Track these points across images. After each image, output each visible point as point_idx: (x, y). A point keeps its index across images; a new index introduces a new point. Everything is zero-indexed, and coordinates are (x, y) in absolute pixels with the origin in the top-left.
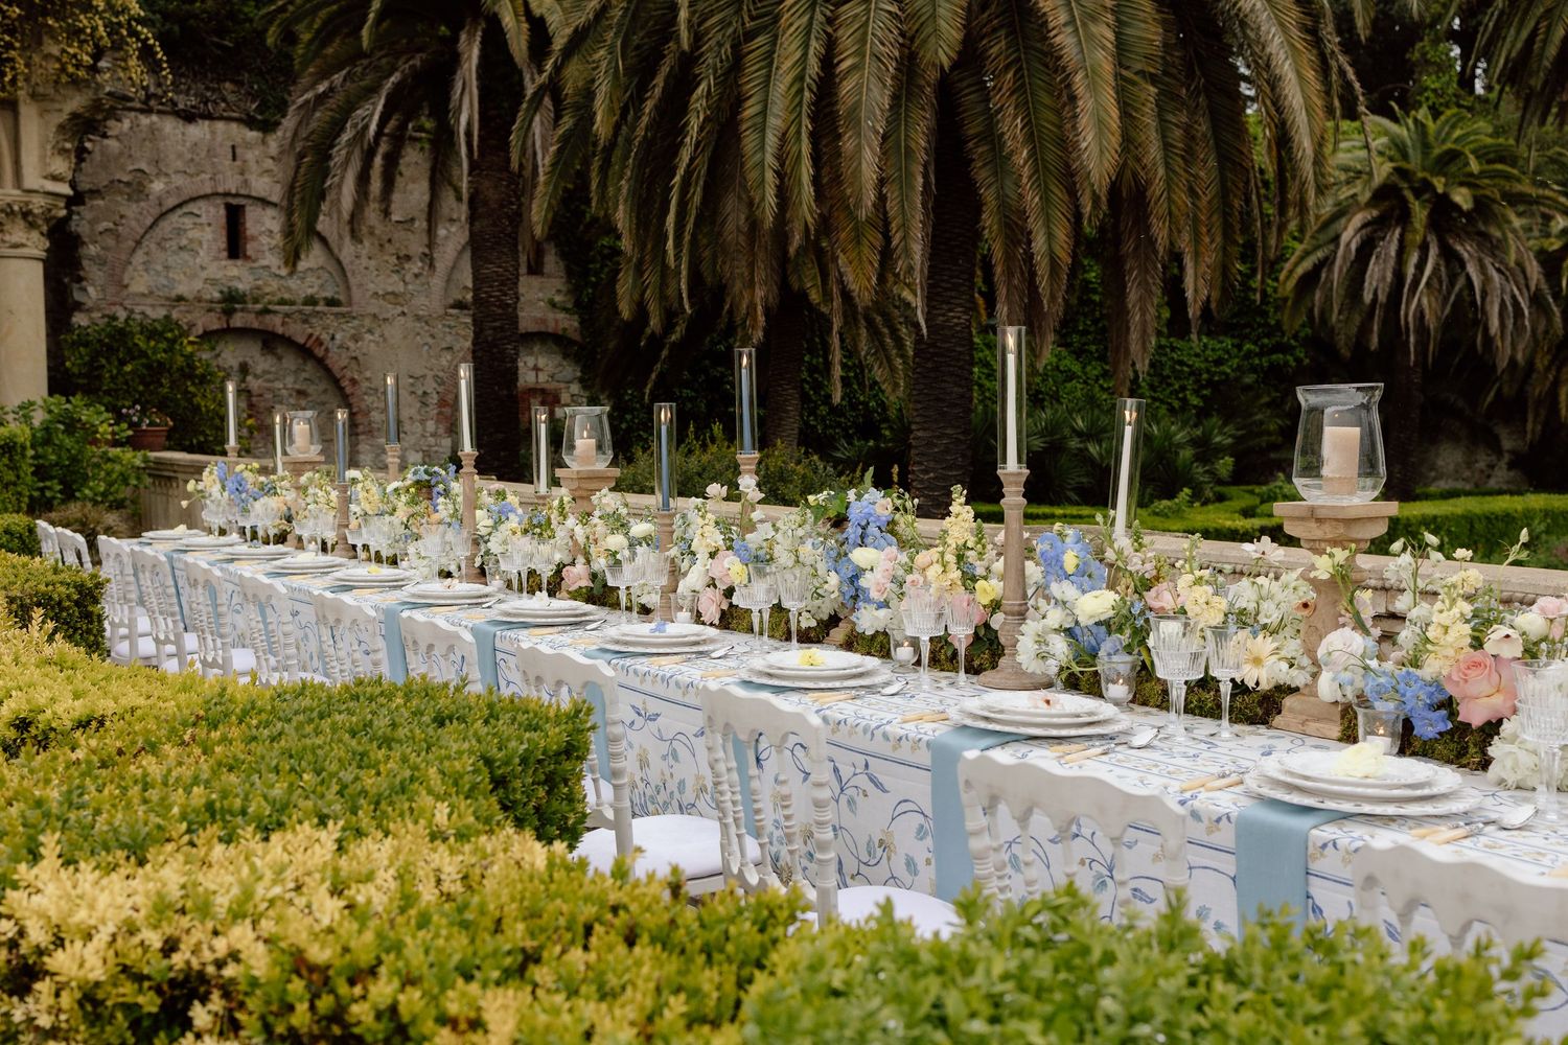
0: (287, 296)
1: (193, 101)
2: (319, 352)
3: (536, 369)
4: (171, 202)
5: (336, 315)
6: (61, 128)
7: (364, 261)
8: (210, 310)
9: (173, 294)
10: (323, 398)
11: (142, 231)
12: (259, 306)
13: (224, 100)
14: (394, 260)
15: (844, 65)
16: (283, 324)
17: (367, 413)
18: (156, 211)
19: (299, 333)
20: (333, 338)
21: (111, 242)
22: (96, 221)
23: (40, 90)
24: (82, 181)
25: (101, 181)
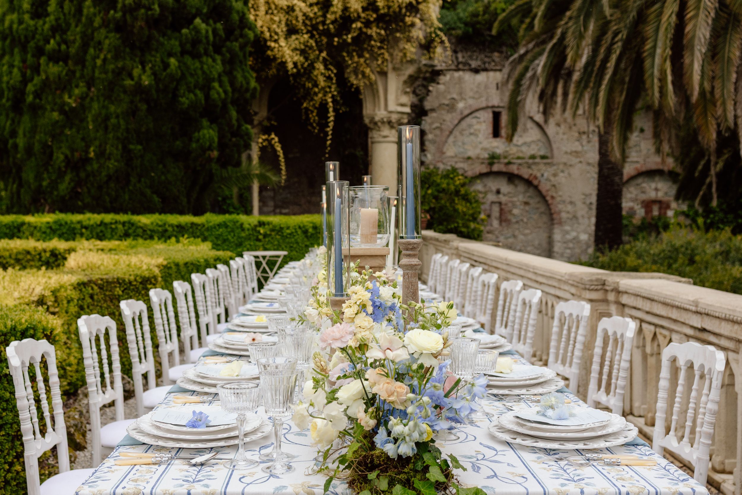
0: (521, 155)
1: (479, 63)
2: (535, 182)
3: (656, 190)
4: (466, 112)
5: (546, 164)
6: (405, 82)
7: (561, 136)
8: (482, 163)
9: (466, 156)
10: (538, 206)
11: (452, 127)
12: (506, 161)
13: (494, 61)
14: (576, 134)
15: (689, 16)
16: (518, 169)
17: (560, 212)
18: (459, 117)
19: (525, 173)
20: (542, 175)
21: (438, 132)
22: (432, 123)
23: (397, 66)
24: (428, 105)
25: (436, 104)
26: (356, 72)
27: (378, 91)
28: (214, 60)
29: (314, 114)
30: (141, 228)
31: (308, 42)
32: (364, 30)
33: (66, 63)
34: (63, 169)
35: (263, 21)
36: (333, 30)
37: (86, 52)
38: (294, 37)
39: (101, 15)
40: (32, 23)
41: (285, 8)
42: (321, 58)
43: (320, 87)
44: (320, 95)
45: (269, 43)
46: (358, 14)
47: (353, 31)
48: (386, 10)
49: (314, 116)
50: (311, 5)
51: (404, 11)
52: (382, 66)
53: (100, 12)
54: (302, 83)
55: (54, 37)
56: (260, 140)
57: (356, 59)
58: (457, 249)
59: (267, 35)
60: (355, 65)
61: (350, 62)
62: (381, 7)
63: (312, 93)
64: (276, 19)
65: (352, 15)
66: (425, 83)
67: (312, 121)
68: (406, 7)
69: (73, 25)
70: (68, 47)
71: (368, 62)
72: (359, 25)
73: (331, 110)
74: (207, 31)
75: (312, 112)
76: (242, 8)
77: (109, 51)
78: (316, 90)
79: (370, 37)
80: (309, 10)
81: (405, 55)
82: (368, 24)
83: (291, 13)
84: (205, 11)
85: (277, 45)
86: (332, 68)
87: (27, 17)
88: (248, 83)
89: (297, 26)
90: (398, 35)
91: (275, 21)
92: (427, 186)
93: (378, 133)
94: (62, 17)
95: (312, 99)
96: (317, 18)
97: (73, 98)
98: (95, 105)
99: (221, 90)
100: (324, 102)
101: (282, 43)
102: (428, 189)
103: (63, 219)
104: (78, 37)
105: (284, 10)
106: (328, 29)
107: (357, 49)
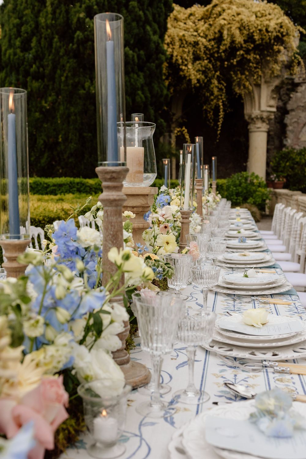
6: (273, 91)
21: (296, 125)
22: (292, 119)
23: (268, 80)
24: (289, 107)
25: (295, 106)
26: (239, 85)
27: (254, 98)
28: (138, 76)
29: (211, 114)
30: (89, 186)
31: (207, 65)
32: (245, 56)
33: (43, 80)
34: (43, 150)
35: (178, 52)
36: (224, 57)
37: (55, 73)
38: (198, 62)
39: (65, 47)
40: (21, 54)
41: (193, 43)
42: (216, 76)
43: (215, 95)
44: (215, 101)
45: (181, 67)
46: (241, 45)
47: (237, 56)
48: (260, 42)
49: (211, 115)
50: (210, 40)
51: (272, 41)
52: (257, 80)
53: (64, 45)
54: (203, 93)
55: (35, 63)
56: (176, 132)
57: (239, 76)
58: (297, 200)
59: (180, 61)
60: (239, 80)
61: (235, 78)
62: (257, 40)
63: (210, 99)
64: (186, 50)
65: (237, 46)
66: (288, 92)
67: (209, 118)
68: (274, 39)
69: (47, 55)
70: (44, 70)
71: (247, 77)
72: (242, 52)
73: (221, 110)
74: (133, 56)
75: (210, 112)
76: (158, 40)
77: (69, 71)
78: (212, 97)
79: (249, 61)
80: (208, 44)
81: (273, 72)
82: (248, 52)
83: (196, 46)
84: (132, 42)
85: (186, 68)
86: (223, 82)
87: (18, 51)
88: (162, 91)
89: (200, 55)
90: (268, 58)
91: (186, 52)
92: (286, 160)
93: (254, 125)
94: (40, 49)
95: (210, 104)
96: (214, 49)
97: (48, 103)
98: (62, 108)
99: (142, 96)
100: (217, 105)
101: (190, 66)
102: (287, 162)
103: (39, 181)
104: (50, 63)
105: (192, 44)
106: (221, 56)
107: (241, 69)
